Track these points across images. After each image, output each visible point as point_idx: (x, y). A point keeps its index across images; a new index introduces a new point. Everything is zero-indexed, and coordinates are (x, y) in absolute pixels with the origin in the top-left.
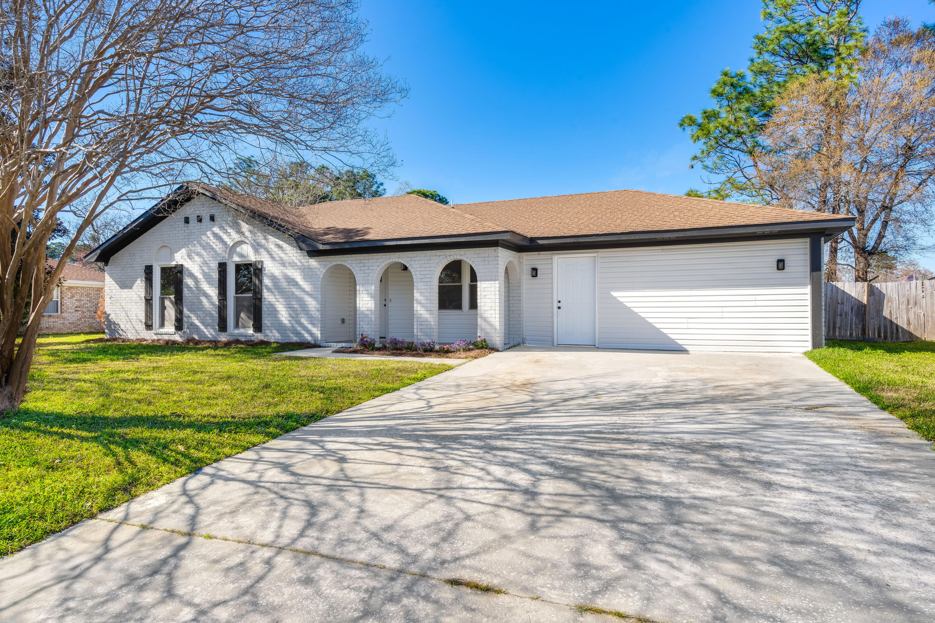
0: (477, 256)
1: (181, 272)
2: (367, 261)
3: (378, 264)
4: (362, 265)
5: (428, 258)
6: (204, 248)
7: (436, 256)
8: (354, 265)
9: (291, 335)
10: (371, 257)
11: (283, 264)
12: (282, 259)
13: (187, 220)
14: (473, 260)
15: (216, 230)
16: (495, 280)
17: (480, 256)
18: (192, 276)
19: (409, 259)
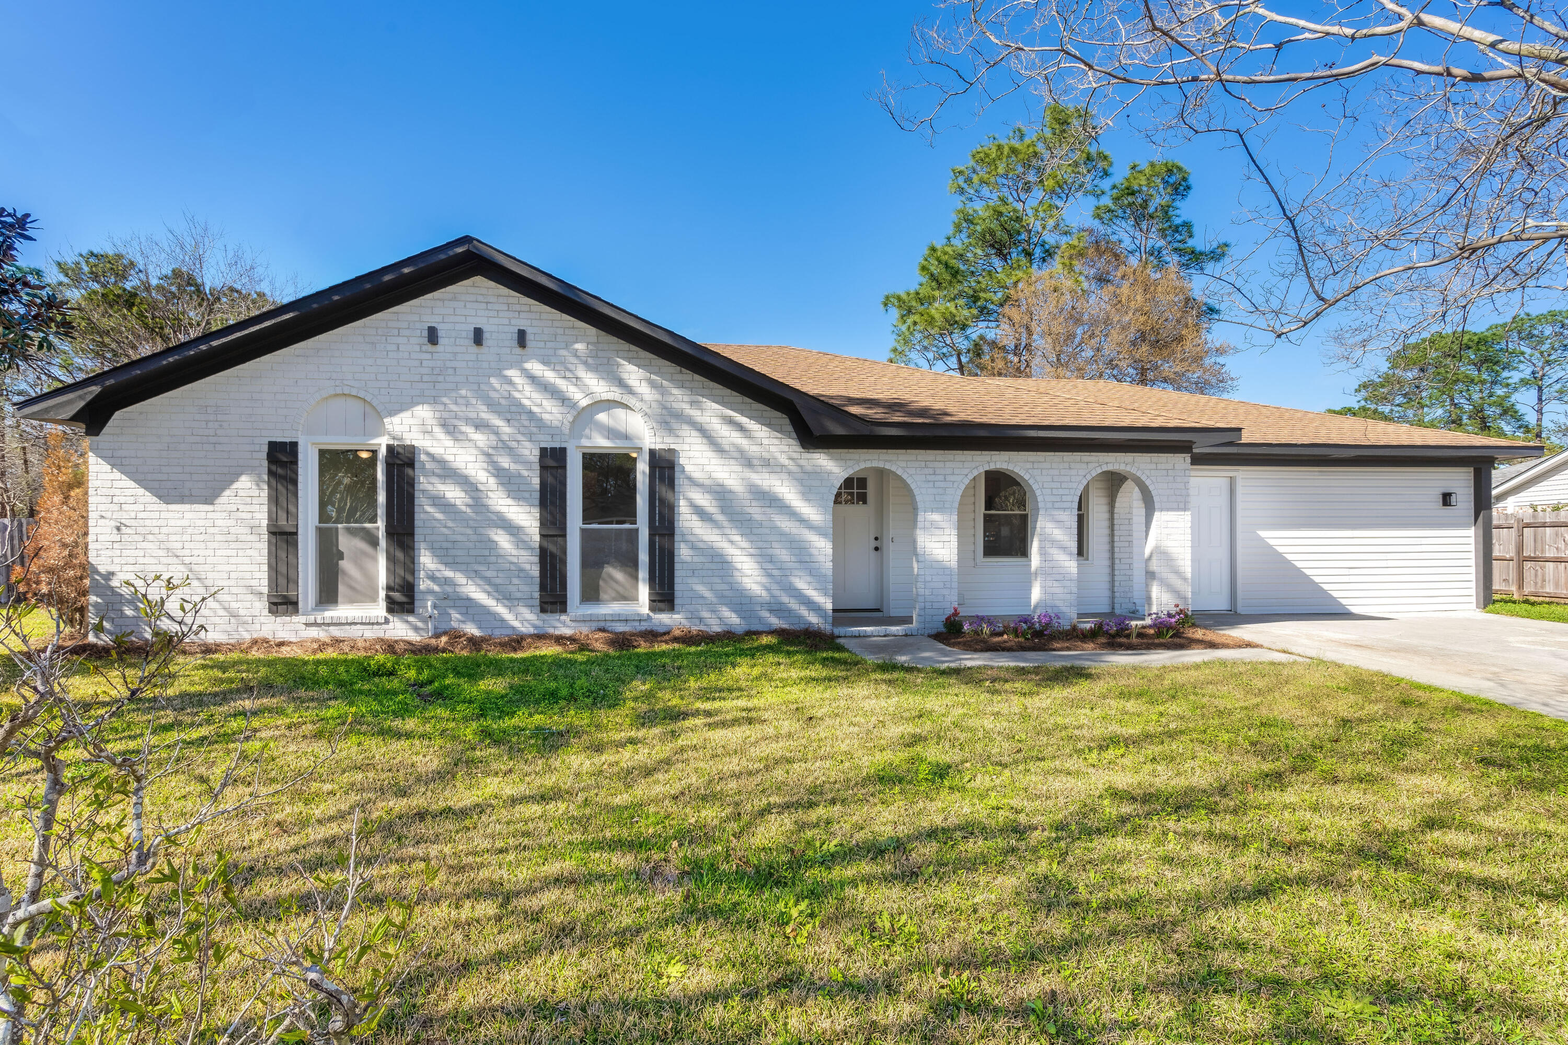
0: (1154, 466)
1: (411, 464)
2: (941, 465)
3: (966, 471)
4: (931, 471)
5: (1066, 465)
6: (492, 406)
7: (1081, 462)
8: (912, 471)
9: (765, 614)
10: (951, 457)
11: (748, 462)
12: (741, 452)
13: (433, 336)
14: (1147, 472)
15: (535, 367)
16: (1185, 510)
17: (1159, 466)
18: (449, 473)
19: (1029, 465)
